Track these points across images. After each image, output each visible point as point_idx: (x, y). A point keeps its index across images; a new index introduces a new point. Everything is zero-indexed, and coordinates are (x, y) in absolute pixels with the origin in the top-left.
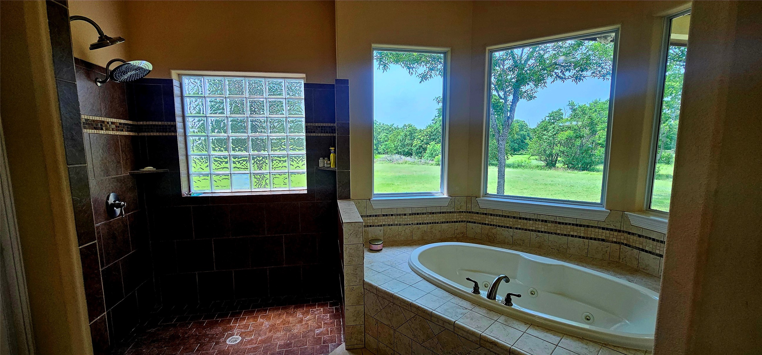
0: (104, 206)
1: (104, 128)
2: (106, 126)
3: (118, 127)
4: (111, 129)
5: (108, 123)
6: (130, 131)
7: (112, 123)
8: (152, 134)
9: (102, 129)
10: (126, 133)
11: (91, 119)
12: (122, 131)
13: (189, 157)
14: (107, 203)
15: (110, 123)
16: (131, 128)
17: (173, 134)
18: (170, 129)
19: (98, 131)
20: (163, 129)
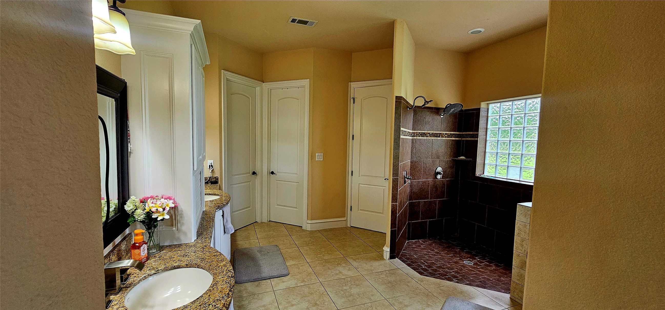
0: (434, 172)
1: (441, 137)
2: (442, 135)
3: (449, 136)
4: (445, 137)
5: (443, 134)
6: (456, 138)
7: (446, 134)
8: (467, 139)
9: (440, 137)
10: (454, 139)
11: (435, 133)
12: (452, 137)
13: (486, 153)
14: (435, 171)
15: (444, 134)
16: (456, 136)
17: (476, 139)
18: (475, 136)
19: (437, 138)
20: (473, 136)
